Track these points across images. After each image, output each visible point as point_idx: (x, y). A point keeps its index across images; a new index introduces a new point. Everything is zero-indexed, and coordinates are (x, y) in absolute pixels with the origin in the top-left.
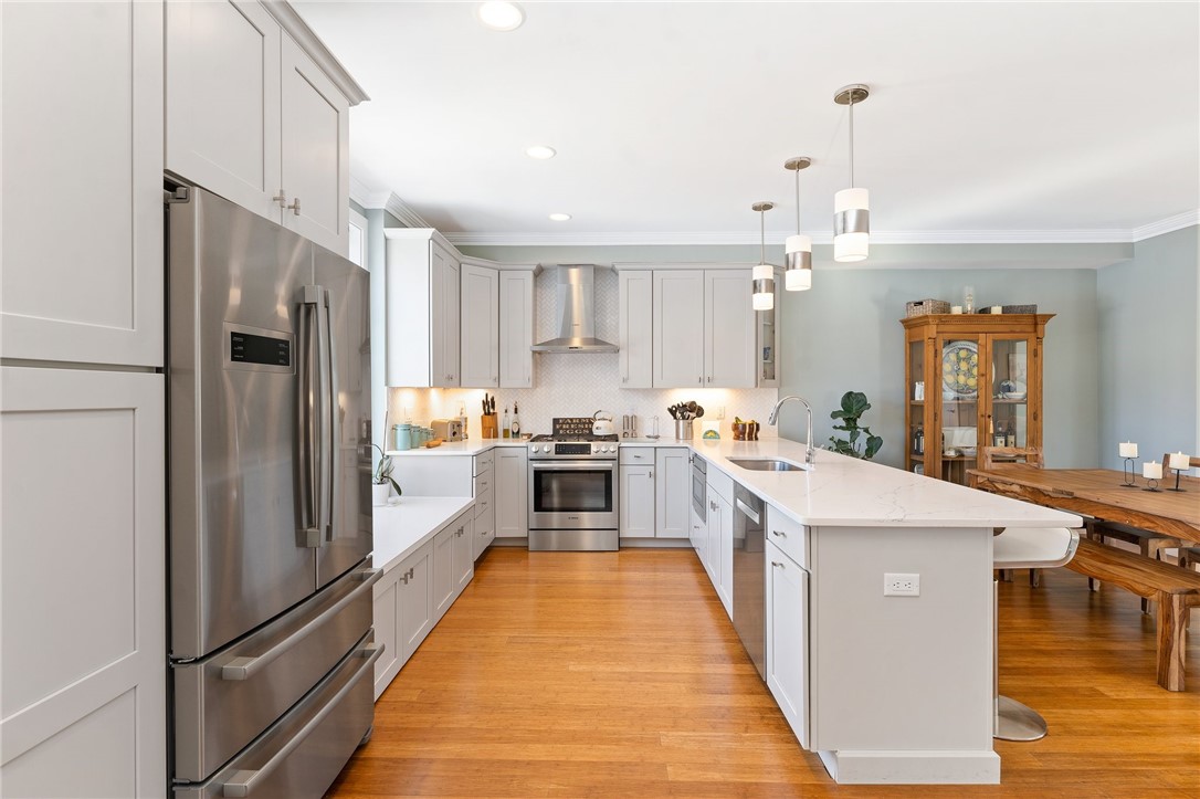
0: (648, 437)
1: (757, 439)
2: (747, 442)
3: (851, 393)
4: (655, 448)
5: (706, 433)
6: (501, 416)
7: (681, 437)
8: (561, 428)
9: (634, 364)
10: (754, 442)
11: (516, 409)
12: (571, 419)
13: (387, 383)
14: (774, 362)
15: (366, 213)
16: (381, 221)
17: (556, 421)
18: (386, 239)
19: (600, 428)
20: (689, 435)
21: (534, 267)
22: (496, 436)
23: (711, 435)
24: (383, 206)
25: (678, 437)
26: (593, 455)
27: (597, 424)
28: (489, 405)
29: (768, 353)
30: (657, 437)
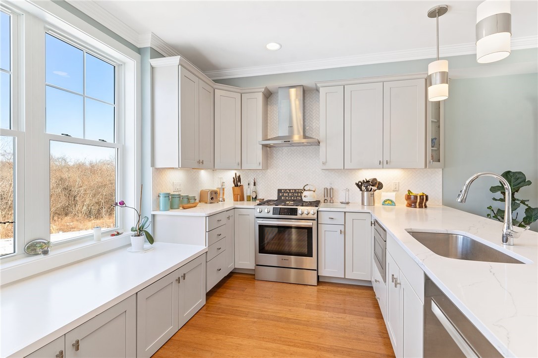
0: (342, 203)
1: (426, 207)
2: (418, 209)
3: (509, 172)
4: (345, 212)
5: (385, 201)
6: (245, 187)
7: (365, 204)
8: (283, 196)
9: (330, 152)
10: (423, 209)
11: (255, 183)
12: (290, 190)
13: (153, 164)
14: (439, 149)
15: (139, 51)
16: (148, 55)
17: (279, 191)
18: (152, 68)
19: (307, 196)
20: (371, 202)
21: (263, 90)
22: (242, 199)
23: (389, 203)
24: (149, 45)
25: (363, 204)
26: (299, 216)
27: (305, 193)
28: (237, 181)
29: (435, 142)
30: (348, 203)
